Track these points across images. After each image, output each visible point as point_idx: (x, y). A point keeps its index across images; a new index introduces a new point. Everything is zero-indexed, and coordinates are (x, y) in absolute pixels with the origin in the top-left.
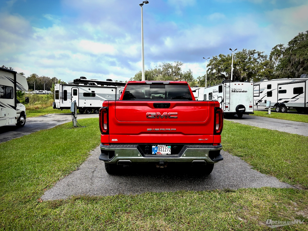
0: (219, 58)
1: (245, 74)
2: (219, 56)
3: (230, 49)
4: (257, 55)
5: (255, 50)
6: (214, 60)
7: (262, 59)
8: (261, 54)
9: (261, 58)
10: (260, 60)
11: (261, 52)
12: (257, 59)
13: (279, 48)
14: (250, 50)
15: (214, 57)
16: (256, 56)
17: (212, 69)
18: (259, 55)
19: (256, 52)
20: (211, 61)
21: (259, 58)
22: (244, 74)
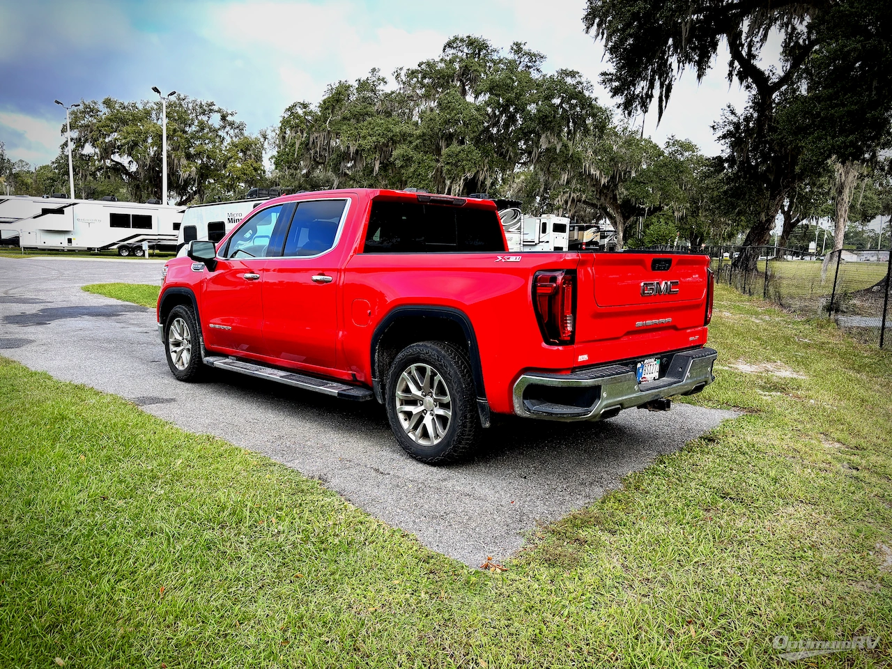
0: (104, 112)
1: (194, 169)
2: (104, 103)
3: (156, 90)
4: (220, 117)
5: (212, 104)
6: (88, 113)
7: (232, 132)
8: (229, 118)
9: (228, 128)
10: (227, 133)
11: (230, 112)
12: (219, 129)
13: (300, 111)
14: (199, 100)
15: (87, 103)
16: (215, 120)
17: (80, 143)
18: (224, 118)
19: (215, 108)
20: (76, 117)
21: (224, 127)
22: (190, 168)
